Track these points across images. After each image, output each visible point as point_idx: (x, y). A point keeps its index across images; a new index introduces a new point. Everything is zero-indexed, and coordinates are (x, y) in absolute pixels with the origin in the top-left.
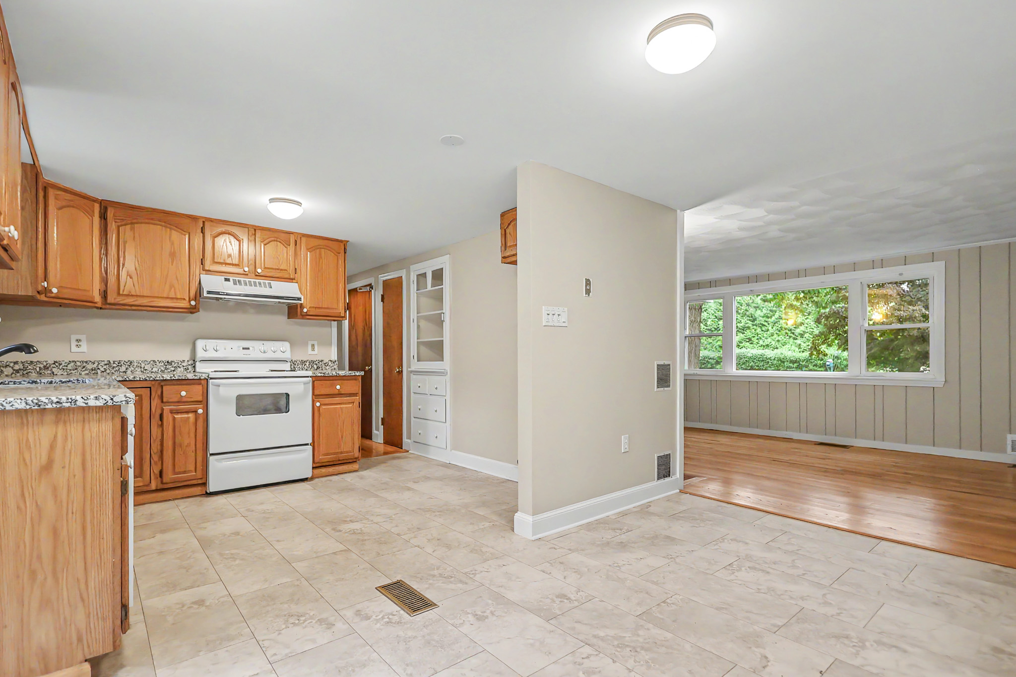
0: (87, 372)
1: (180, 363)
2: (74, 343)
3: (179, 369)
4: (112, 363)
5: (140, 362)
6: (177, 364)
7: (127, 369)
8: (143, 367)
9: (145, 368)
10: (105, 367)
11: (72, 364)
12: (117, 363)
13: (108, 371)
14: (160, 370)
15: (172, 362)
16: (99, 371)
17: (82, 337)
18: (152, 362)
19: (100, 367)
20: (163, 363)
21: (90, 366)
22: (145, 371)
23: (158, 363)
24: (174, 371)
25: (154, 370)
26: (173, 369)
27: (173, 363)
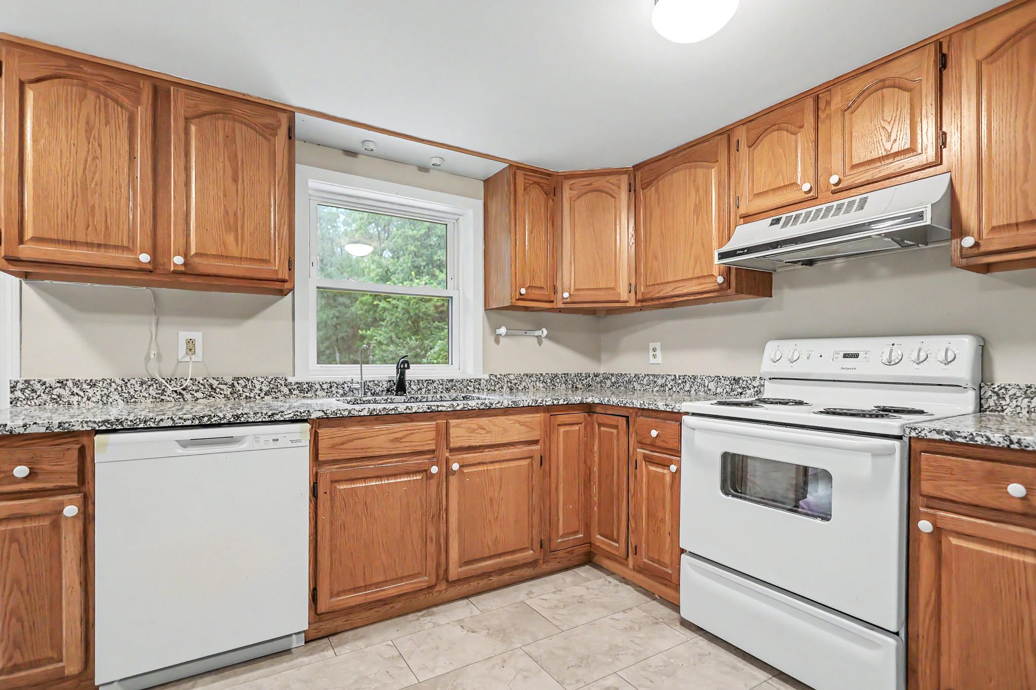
0: (657, 388)
1: (749, 382)
2: (651, 353)
3: (748, 391)
4: (678, 378)
5: (704, 377)
6: (745, 383)
7: (691, 387)
8: (706, 385)
9: (709, 387)
10: (672, 383)
11: (647, 378)
12: (681, 378)
13: (674, 389)
14: (725, 391)
15: (739, 378)
16: (667, 389)
17: (658, 345)
18: (716, 378)
19: (667, 383)
20: (729, 381)
21: (660, 381)
22: (708, 392)
23: (723, 381)
24: (741, 393)
25: (719, 390)
26: (740, 390)
27: (741, 382)
